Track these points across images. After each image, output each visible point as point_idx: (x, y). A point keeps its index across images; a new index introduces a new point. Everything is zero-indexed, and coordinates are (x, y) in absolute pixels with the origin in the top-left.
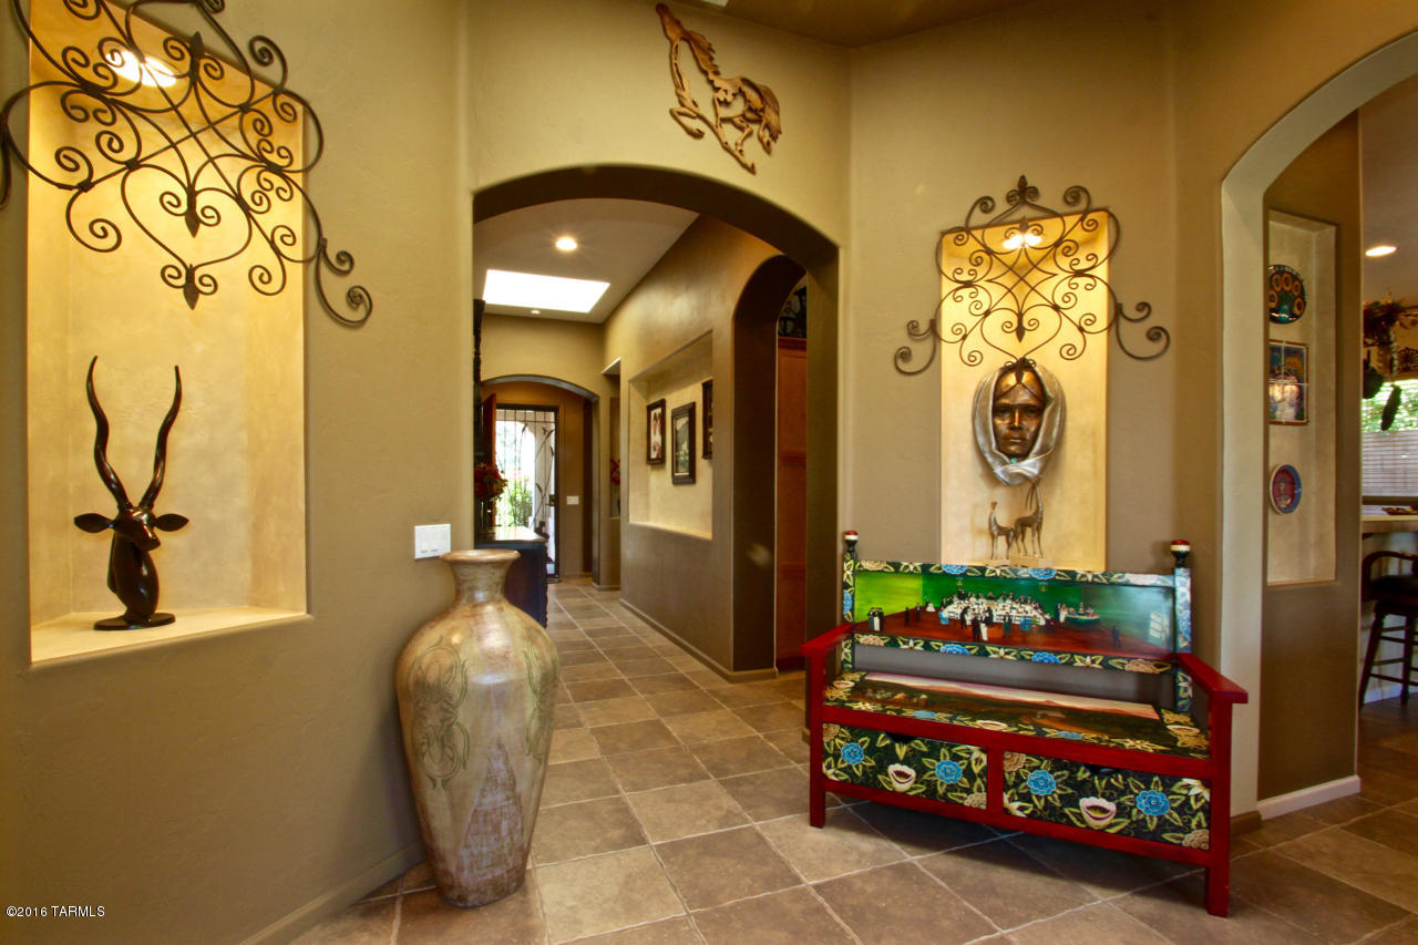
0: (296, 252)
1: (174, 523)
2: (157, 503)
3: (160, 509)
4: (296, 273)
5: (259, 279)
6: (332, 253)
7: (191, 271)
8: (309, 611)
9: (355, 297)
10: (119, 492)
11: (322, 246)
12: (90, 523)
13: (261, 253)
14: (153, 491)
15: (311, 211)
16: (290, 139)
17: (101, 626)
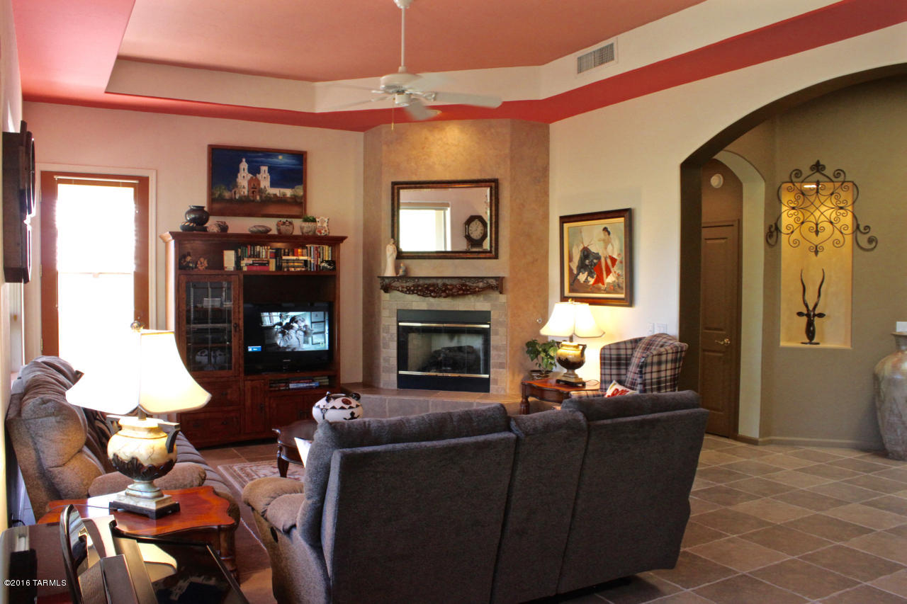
0: (850, 231)
1: (821, 315)
2: (816, 309)
3: (817, 312)
4: (849, 239)
5: (837, 244)
6: (862, 228)
7: (816, 247)
8: (852, 346)
9: (871, 240)
10: (807, 306)
11: (858, 227)
12: (800, 314)
13: (837, 235)
14: (816, 305)
15: (854, 217)
16: (847, 196)
17: (803, 343)
